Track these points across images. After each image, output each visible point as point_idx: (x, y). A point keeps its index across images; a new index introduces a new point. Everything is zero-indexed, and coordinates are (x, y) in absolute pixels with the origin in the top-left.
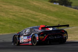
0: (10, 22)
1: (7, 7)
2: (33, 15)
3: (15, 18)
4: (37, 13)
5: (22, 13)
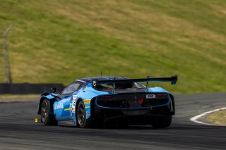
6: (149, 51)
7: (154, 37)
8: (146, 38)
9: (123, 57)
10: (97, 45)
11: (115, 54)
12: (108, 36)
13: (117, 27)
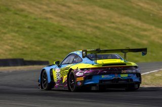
6: (86, 34)
7: (90, 23)
8: (83, 24)
9: (67, 38)
10: (48, 30)
11: (61, 37)
12: (56, 23)
13: (62, 17)
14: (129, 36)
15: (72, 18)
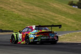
0: (30, 22)
1: (28, 7)
2: (53, 16)
3: (35, 18)
4: (56, 15)
5: (42, 14)
6: (30, 18)
7: (31, 14)
8: (29, 14)
9: (21, 20)
10: (13, 16)
11: (19, 20)
12: (16, 14)
13: (19, 11)
14: (49, 20)
15: (24, 11)
